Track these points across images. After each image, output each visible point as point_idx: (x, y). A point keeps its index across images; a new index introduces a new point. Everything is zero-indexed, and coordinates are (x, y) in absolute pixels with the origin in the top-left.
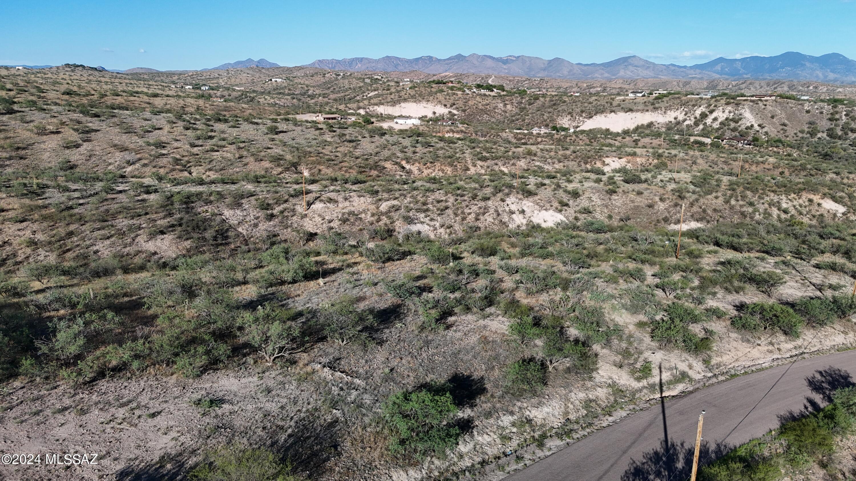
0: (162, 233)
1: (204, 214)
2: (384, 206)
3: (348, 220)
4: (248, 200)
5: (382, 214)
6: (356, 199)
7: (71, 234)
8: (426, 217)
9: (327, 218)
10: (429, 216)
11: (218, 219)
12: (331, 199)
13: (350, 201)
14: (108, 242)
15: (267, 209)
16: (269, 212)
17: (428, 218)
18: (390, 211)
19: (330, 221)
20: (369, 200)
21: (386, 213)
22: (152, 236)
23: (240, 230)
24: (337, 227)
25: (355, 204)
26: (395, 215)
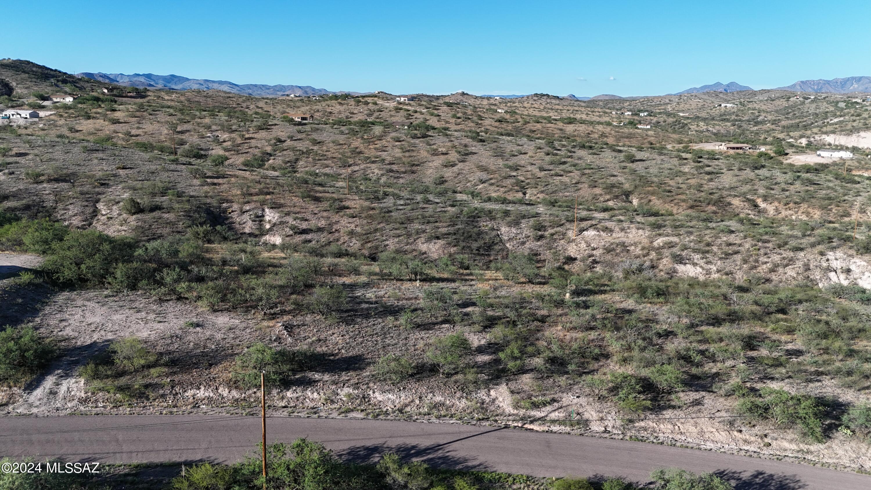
0: (438, 238)
1: (483, 228)
2: (659, 241)
3: (614, 250)
4: (527, 220)
5: (654, 249)
6: (634, 231)
7: (376, 230)
8: (702, 258)
9: (592, 245)
10: (706, 258)
11: (494, 233)
12: (607, 228)
13: (626, 233)
14: (397, 240)
15: (539, 230)
16: (540, 233)
17: (704, 260)
18: (663, 247)
19: (594, 249)
20: (647, 233)
21: (658, 249)
22: (429, 240)
23: (508, 245)
24: (598, 255)
25: (630, 236)
26: (666, 252)
